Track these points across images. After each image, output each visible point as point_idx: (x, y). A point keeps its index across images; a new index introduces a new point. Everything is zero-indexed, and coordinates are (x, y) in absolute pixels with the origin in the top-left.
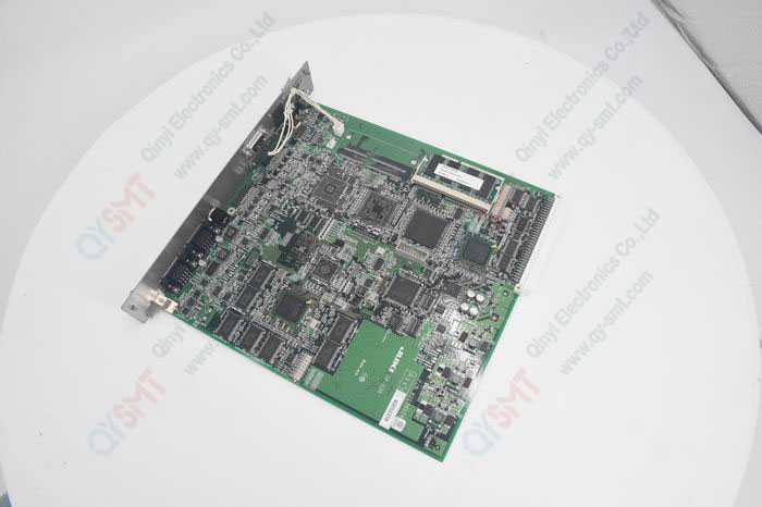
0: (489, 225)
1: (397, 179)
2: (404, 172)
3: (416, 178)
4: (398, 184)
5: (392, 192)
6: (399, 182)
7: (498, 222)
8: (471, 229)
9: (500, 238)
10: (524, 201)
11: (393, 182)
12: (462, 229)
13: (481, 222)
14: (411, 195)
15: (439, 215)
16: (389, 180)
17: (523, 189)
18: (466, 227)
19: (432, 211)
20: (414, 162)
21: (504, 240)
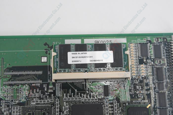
0: (135, 88)
1: (38, 82)
2: (40, 73)
3: (55, 76)
4: (41, 88)
5: (40, 98)
6: (42, 85)
7: (141, 82)
8: (122, 99)
9: (149, 96)
10: (151, 52)
11: (36, 87)
12: (116, 104)
13: (127, 88)
14: (59, 93)
15: (91, 100)
16: (32, 88)
17: (144, 41)
18: (118, 99)
19: (84, 98)
20: (44, 59)
21: (153, 96)
